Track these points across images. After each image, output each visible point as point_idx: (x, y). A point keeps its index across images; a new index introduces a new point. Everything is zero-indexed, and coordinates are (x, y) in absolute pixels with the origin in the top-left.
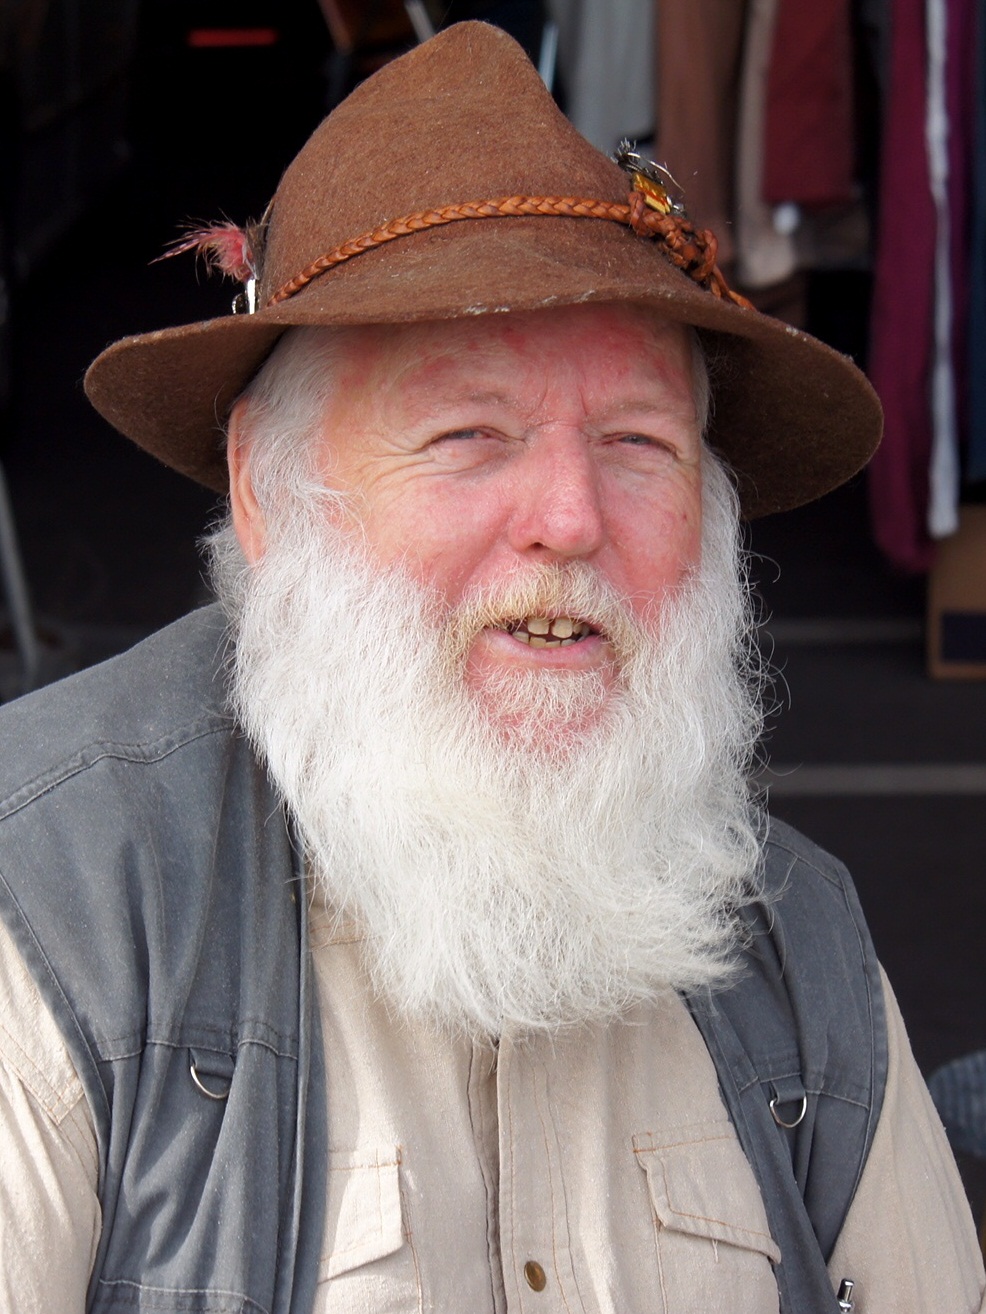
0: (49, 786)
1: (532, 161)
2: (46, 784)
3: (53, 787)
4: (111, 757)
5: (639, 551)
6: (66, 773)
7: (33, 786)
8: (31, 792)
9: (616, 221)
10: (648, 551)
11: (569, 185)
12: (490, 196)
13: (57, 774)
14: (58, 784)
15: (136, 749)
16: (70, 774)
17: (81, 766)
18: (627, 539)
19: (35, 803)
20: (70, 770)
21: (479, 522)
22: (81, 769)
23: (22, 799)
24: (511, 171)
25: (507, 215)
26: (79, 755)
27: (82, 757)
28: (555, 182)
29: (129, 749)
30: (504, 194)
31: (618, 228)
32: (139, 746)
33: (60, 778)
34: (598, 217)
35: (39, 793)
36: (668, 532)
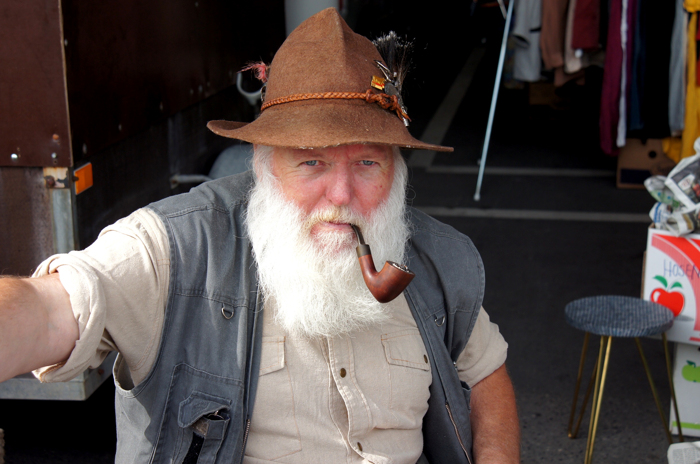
0: (193, 210)
1: (336, 79)
2: (193, 209)
3: (194, 211)
4: (214, 209)
5: (364, 199)
6: (200, 208)
7: (189, 209)
8: (188, 211)
9: (362, 99)
10: (367, 199)
11: (347, 87)
12: (322, 91)
13: (197, 208)
14: (196, 210)
15: (223, 209)
16: (201, 209)
17: (205, 208)
18: (361, 195)
19: (188, 214)
20: (201, 208)
21: (316, 191)
22: (204, 209)
23: (184, 212)
24: (330, 82)
25: (326, 98)
26: (206, 205)
27: (206, 206)
28: (343, 87)
29: (221, 208)
30: (327, 91)
31: (363, 101)
32: (224, 208)
33: (197, 209)
34: (356, 98)
35: (190, 211)
36: (374, 192)
